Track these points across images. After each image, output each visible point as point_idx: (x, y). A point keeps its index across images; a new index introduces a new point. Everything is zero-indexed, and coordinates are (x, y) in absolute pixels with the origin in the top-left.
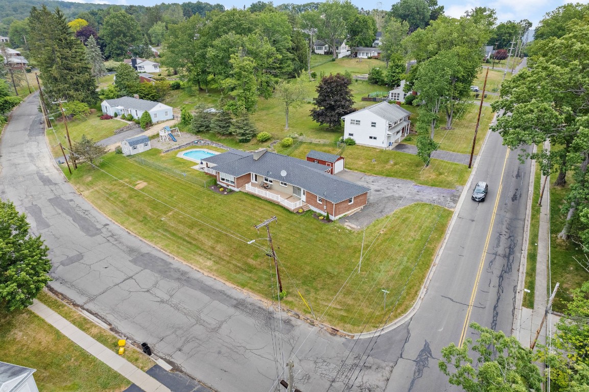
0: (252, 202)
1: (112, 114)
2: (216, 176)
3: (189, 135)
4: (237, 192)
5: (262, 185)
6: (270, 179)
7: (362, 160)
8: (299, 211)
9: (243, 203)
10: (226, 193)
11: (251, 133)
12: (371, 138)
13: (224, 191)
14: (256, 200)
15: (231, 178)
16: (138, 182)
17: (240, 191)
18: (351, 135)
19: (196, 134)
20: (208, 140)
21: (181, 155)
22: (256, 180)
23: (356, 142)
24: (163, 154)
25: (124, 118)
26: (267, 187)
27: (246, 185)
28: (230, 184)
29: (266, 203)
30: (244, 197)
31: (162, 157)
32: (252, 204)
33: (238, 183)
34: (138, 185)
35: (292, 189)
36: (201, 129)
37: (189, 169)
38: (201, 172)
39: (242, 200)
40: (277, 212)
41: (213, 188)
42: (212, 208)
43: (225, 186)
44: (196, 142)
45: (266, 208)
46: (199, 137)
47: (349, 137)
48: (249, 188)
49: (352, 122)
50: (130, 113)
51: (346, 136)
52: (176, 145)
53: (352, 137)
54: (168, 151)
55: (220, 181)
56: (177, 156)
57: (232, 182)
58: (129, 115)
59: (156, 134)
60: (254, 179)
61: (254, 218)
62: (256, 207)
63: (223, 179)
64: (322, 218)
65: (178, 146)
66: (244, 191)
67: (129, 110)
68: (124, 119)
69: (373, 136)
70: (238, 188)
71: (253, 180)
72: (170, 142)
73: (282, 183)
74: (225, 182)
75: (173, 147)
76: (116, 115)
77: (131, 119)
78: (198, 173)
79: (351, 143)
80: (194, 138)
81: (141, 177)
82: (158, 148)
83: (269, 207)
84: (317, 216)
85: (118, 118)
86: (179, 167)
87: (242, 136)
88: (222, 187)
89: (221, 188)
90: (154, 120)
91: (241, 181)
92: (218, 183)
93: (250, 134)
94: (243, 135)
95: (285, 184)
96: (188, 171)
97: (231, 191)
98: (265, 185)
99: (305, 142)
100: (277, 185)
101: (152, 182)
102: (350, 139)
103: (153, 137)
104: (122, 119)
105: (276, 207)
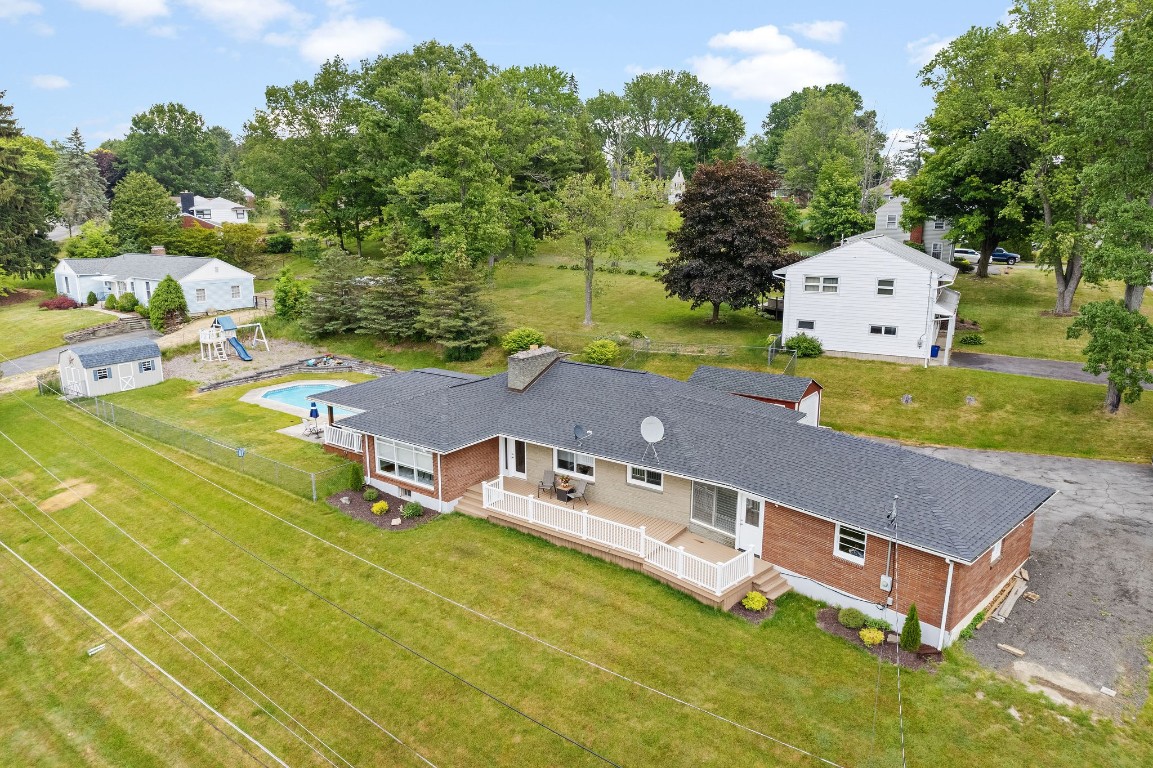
0: (512, 560)
1: (81, 297)
2: (360, 457)
3: (294, 347)
4: (445, 517)
5: (549, 485)
6: (582, 458)
7: (866, 401)
8: (749, 604)
9: (474, 565)
10: (396, 521)
11: (486, 328)
12: (876, 330)
13: (389, 513)
14: (530, 548)
15: (420, 458)
16: (63, 485)
17: (457, 514)
18: (809, 325)
19: (315, 344)
20: (349, 356)
21: (256, 397)
22: (520, 467)
23: (823, 348)
24: (196, 395)
25: (112, 306)
26: (572, 491)
27: (484, 483)
28: (415, 482)
29: (578, 564)
30: (476, 539)
31: (192, 401)
32: (514, 570)
33: (448, 479)
34: (58, 496)
35: (685, 499)
36: (329, 327)
37: (268, 436)
38: (309, 445)
39: (466, 553)
40: (642, 610)
41: (345, 500)
42: (334, 592)
43: (394, 491)
44: (312, 362)
45: (581, 586)
46: (324, 349)
47: (801, 331)
48: (494, 498)
49: (811, 283)
50: (129, 290)
51: (789, 330)
52: (246, 369)
53: (809, 333)
54: (216, 386)
55: (374, 475)
56: (241, 400)
57: (423, 475)
58: (126, 296)
59: (192, 342)
60: (512, 462)
61: (530, 646)
62: (536, 585)
63: (389, 467)
64: (879, 636)
65: (252, 373)
66: (476, 513)
67: (128, 281)
68: (113, 308)
69: (883, 323)
70: (446, 498)
71: (508, 468)
72: (230, 362)
73: (638, 474)
74: (395, 475)
75: (235, 376)
76: (93, 300)
77: (131, 305)
78: (296, 446)
79: (809, 350)
80: (309, 353)
81: (83, 465)
82: (187, 378)
83: (590, 583)
84: (848, 627)
85: (97, 307)
86: (235, 431)
87: (455, 339)
88: (381, 496)
89: (376, 500)
90: (194, 307)
91: (460, 470)
92: (368, 480)
93: (479, 332)
94: (459, 335)
95: (654, 478)
96: (263, 442)
97: (420, 514)
98: (561, 486)
99: (655, 355)
100: (614, 483)
101: (116, 482)
102: (802, 339)
103: (183, 350)
104: (107, 308)
105: (627, 584)
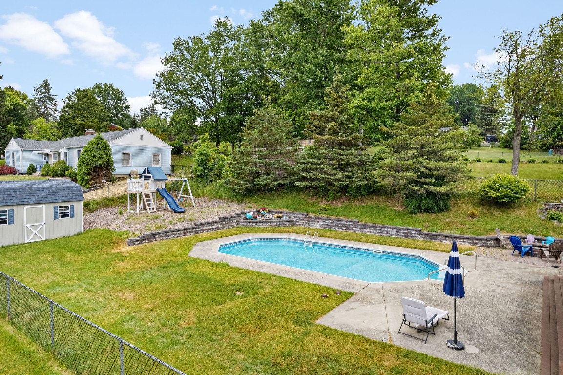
1: (22, 168)
20: (288, 211)
21: (211, 252)
24: (125, 249)
25: (46, 173)
36: (260, 182)
44: (250, 215)
52: (180, 221)
56: (191, 255)
58: (59, 164)
59: (118, 195)
65: (187, 225)
67: (63, 151)
76: (32, 170)
80: (243, 208)
82: (113, 228)
85: (35, 176)
104: (43, 175)
